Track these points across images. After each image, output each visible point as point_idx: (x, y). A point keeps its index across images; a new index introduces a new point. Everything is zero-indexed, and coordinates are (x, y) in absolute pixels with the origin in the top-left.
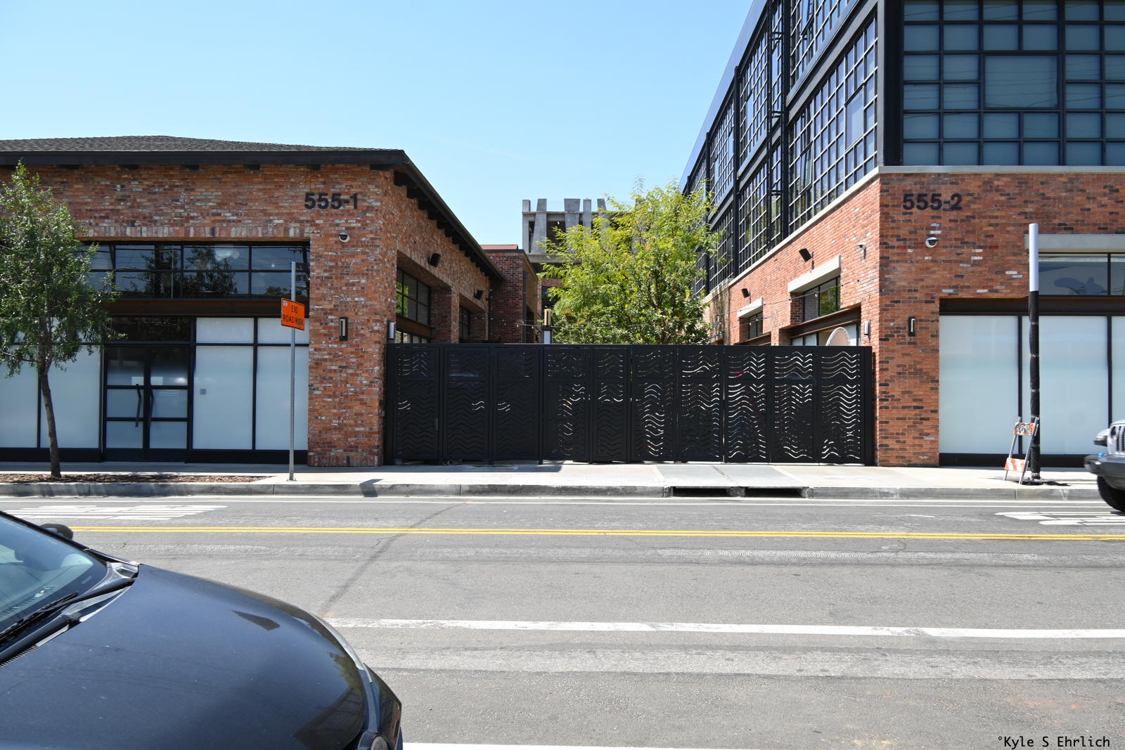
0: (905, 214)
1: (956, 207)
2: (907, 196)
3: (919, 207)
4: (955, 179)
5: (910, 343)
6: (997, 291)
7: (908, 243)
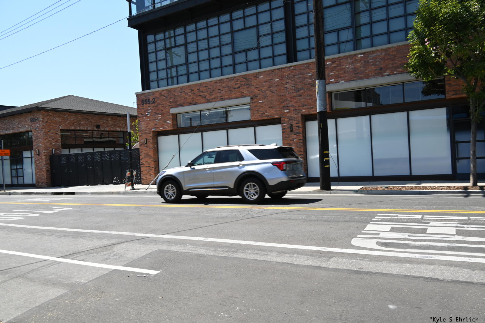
0: (142, 106)
1: (154, 103)
2: (142, 101)
3: (146, 104)
4: (153, 93)
5: (146, 146)
6: (165, 128)
7: (144, 115)
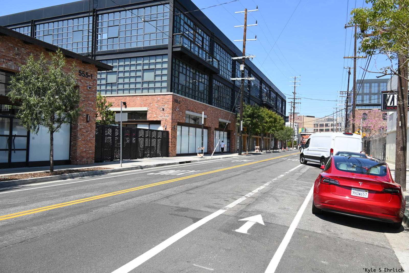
0: (175, 103)
2: (175, 100)
4: (179, 98)
5: (174, 131)
7: (175, 110)
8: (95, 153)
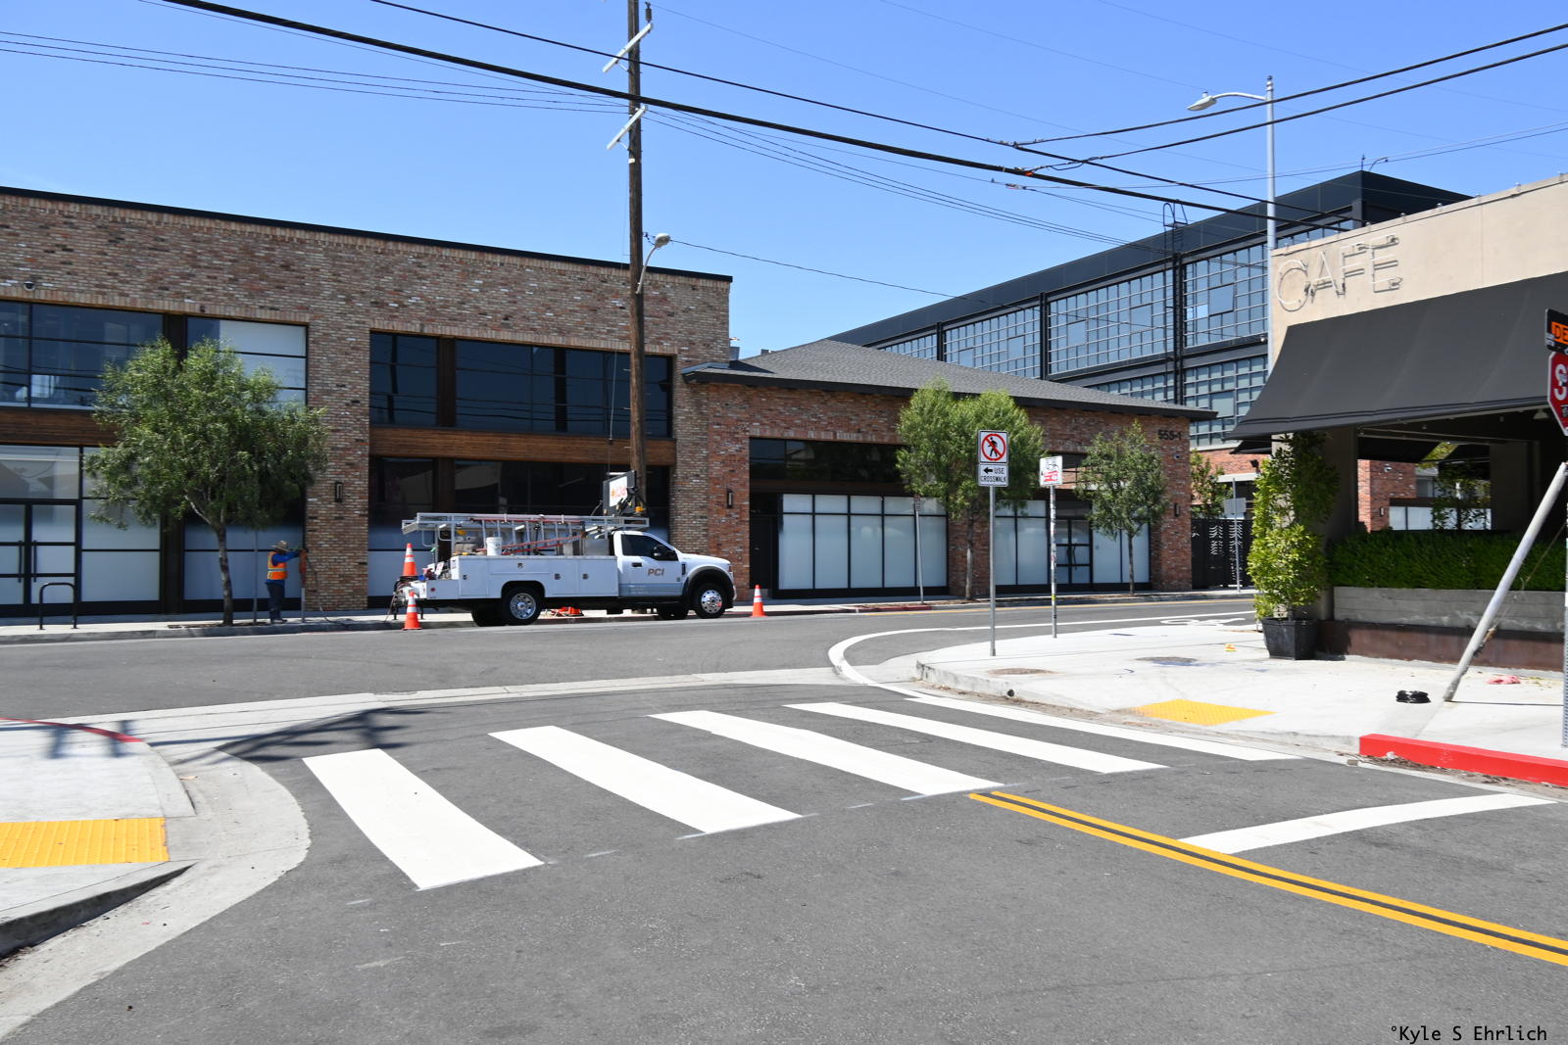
8: (1192, 570)
